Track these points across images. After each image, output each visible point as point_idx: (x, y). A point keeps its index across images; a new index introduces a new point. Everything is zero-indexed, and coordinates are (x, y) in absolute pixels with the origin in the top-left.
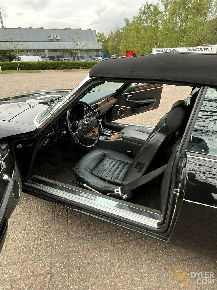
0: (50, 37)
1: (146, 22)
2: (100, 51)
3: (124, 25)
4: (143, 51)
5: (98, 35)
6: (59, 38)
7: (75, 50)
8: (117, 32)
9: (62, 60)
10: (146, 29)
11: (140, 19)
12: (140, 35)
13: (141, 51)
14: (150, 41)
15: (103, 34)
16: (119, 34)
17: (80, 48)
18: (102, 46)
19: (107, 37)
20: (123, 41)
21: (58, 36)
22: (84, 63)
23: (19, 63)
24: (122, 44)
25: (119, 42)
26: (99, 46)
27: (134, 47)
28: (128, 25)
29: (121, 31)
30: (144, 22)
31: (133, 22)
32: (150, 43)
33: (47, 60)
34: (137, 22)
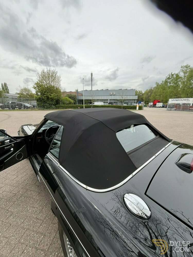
0: (111, 93)
1: (170, 84)
2: (136, 100)
3: (155, 86)
4: (166, 100)
5: (138, 92)
6: (115, 94)
7: (121, 100)
8: (150, 90)
9: (114, 104)
10: (169, 87)
11: (166, 82)
12: (165, 91)
13: (164, 100)
14: (171, 94)
15: (141, 91)
16: (151, 91)
17: (123, 99)
18: (137, 98)
19: (144, 92)
20: (153, 94)
21: (115, 93)
22: (125, 106)
23: (93, 105)
24: (152, 96)
25: (151, 95)
26: (136, 98)
27: (160, 98)
28: (157, 86)
29: (153, 89)
30: (169, 83)
31: (161, 84)
32: (171, 96)
33: (107, 104)
34: (164, 84)
